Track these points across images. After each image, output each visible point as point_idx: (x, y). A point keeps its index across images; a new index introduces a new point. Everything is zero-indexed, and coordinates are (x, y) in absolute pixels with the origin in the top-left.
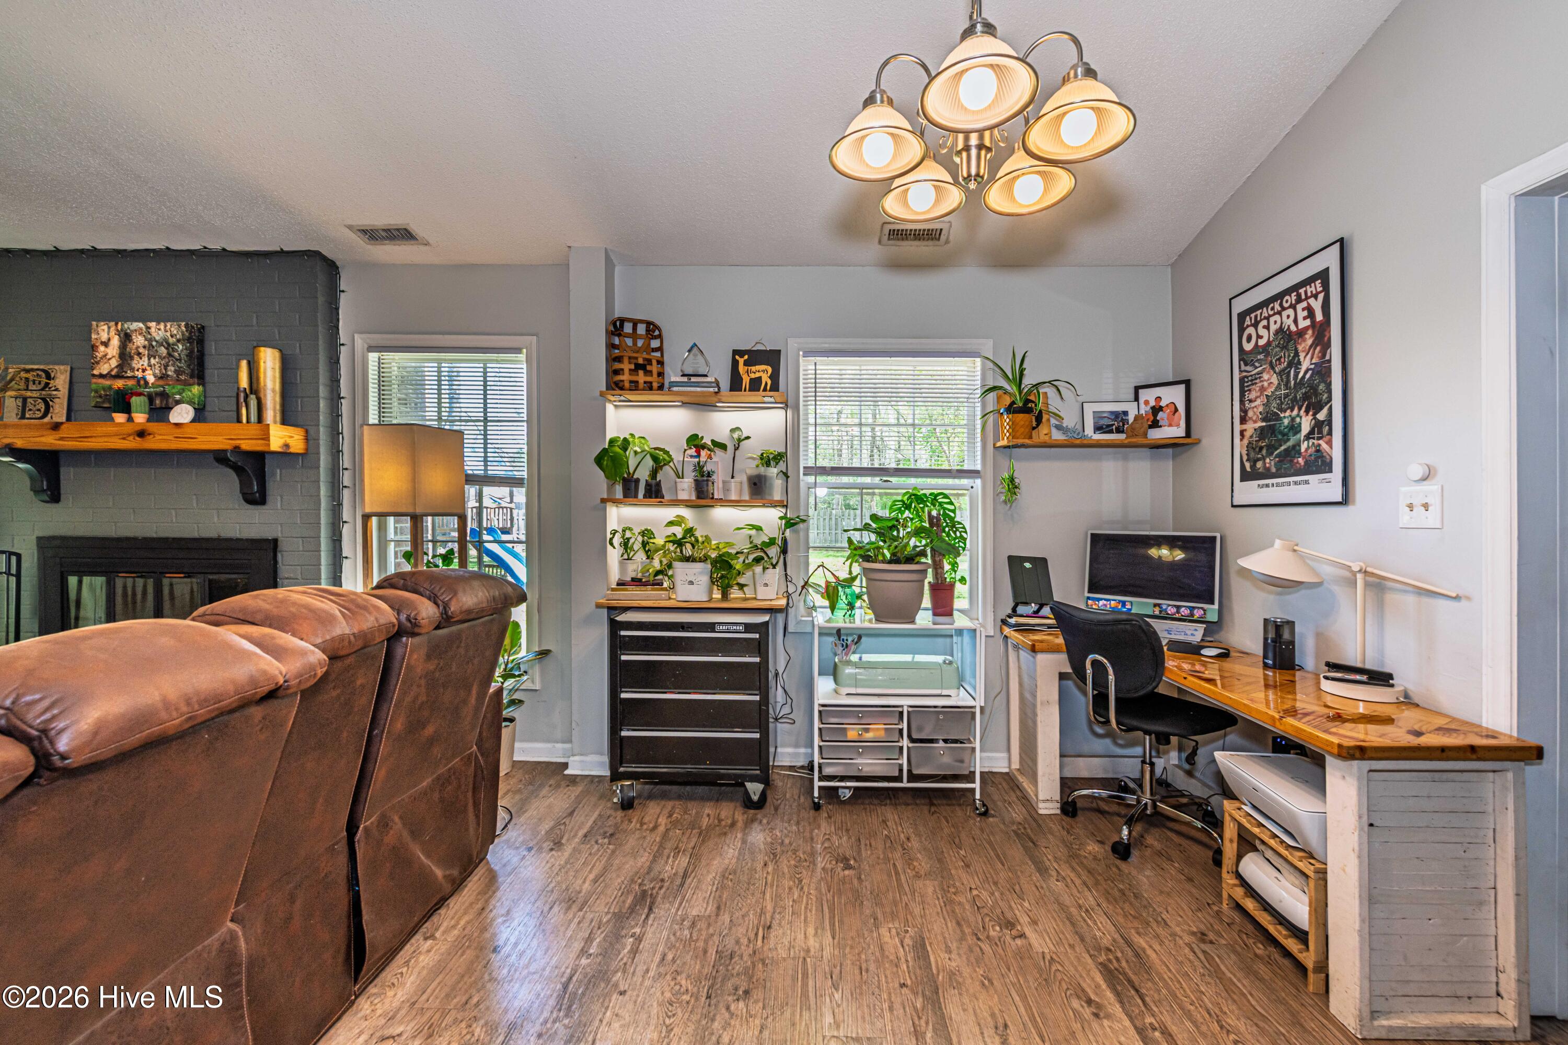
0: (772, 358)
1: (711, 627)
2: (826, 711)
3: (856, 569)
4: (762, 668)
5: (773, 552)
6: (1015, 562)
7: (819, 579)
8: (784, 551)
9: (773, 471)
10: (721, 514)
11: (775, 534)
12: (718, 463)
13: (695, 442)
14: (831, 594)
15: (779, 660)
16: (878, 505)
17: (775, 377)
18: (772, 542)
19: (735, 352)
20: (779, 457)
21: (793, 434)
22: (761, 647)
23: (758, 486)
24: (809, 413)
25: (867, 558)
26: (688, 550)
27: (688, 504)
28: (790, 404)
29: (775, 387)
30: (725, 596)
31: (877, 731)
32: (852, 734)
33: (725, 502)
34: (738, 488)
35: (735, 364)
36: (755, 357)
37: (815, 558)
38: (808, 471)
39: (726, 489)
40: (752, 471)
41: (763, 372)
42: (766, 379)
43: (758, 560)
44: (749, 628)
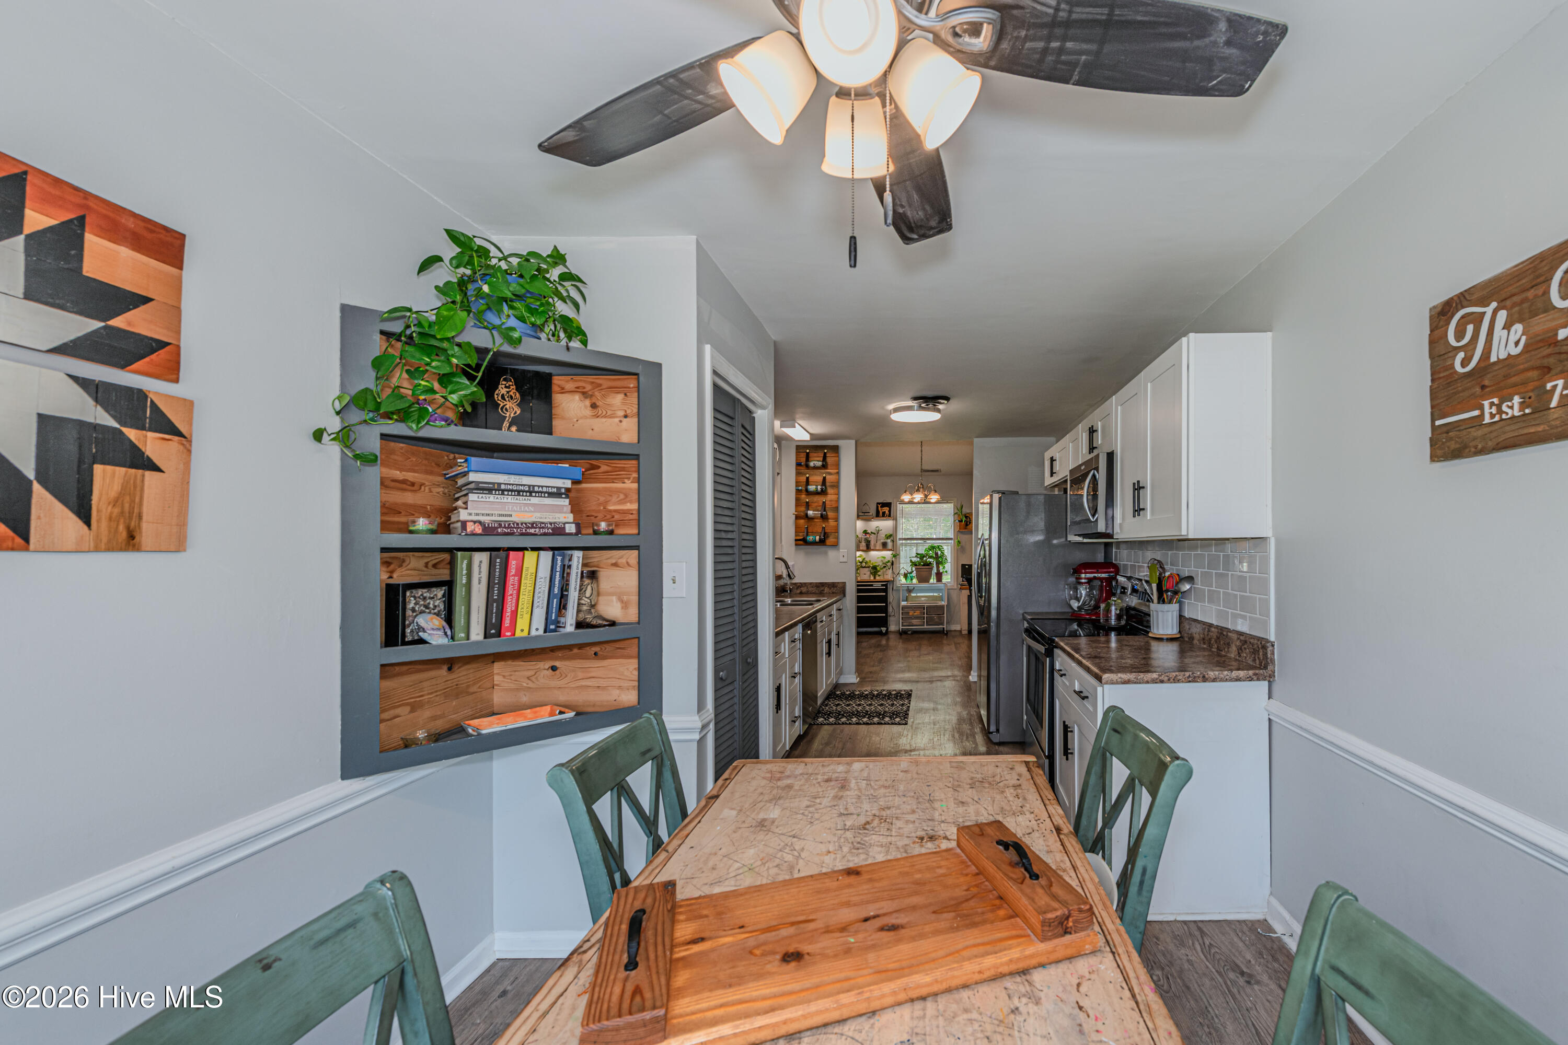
0: (888, 505)
1: (872, 585)
2: (904, 608)
3: (914, 569)
4: (886, 597)
5: (889, 564)
6: (963, 566)
7: (902, 572)
8: (892, 564)
9: (889, 541)
10: (873, 553)
11: (889, 559)
12: (872, 538)
13: (865, 532)
14: (906, 576)
15: (891, 598)
16: (922, 550)
17: (890, 511)
18: (889, 561)
19: (878, 503)
20: (891, 536)
21: (896, 528)
22: (885, 590)
23: (884, 545)
24: (901, 521)
25: (916, 565)
26: (864, 564)
27: (863, 551)
28: (895, 519)
29: (890, 516)
30: (875, 578)
31: (917, 613)
32: (911, 614)
33: (873, 550)
34: (879, 546)
35: (877, 507)
36: (884, 505)
37: (902, 566)
38: (900, 539)
39: (875, 545)
40: (882, 541)
41: (886, 509)
42: (887, 512)
43: (885, 567)
44: (882, 585)
